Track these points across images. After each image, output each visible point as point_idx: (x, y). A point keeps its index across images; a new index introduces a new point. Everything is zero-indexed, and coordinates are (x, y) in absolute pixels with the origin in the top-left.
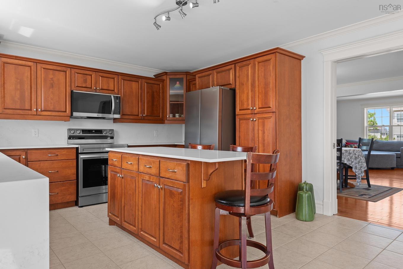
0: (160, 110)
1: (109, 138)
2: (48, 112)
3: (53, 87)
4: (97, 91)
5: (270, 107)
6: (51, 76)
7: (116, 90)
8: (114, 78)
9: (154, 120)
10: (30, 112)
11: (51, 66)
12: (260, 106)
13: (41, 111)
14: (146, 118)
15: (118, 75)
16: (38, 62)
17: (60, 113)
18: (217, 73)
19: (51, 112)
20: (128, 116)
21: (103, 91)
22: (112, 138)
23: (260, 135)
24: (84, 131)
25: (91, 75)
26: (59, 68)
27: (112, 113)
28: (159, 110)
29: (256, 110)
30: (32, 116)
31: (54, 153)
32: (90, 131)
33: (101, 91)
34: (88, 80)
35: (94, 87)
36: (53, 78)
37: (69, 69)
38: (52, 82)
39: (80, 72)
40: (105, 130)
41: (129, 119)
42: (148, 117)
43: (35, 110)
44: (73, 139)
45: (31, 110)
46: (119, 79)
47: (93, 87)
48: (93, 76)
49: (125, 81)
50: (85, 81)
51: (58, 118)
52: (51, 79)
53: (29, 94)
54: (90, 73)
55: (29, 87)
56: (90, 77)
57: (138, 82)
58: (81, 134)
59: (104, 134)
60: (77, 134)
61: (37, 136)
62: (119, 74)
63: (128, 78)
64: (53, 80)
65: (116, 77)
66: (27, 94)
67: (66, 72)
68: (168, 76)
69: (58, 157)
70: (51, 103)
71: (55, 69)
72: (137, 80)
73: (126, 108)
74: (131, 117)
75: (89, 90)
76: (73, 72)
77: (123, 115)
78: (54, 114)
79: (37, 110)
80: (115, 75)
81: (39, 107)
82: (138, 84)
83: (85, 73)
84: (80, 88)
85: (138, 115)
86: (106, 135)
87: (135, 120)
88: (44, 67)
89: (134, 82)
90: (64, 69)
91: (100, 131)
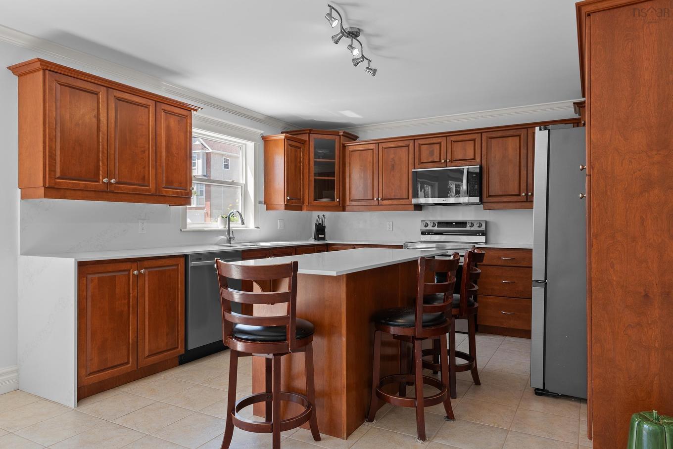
1: (480, 234)
2: (390, 201)
3: (394, 169)
4: (448, 164)
6: (392, 156)
7: (478, 158)
8: (474, 140)
10: (371, 203)
11: (392, 143)
13: (382, 199)
15: (481, 133)
16: (380, 142)
17: (402, 200)
19: (393, 201)
20: (499, 198)
21: (457, 163)
22: (484, 234)
24: (441, 224)
25: (440, 143)
26: (401, 144)
27: (465, 194)
32: (448, 224)
33: (454, 163)
34: (435, 151)
35: (443, 159)
36: (394, 158)
37: (413, 142)
38: (393, 163)
39: (425, 143)
40: (469, 221)
41: (502, 202)
44: (429, 234)
45: (373, 199)
46: (483, 139)
47: (441, 159)
48: (442, 143)
49: (493, 140)
50: (432, 153)
51: (401, 206)
52: (392, 159)
53: (372, 182)
54: (439, 140)
55: (372, 173)
56: (438, 146)
57: (519, 136)
58: (436, 228)
59: (468, 228)
60: (430, 228)
61: (391, 229)
62: (482, 131)
63: (499, 134)
64: (394, 161)
65: (477, 137)
66: (370, 181)
67: (408, 146)
70: (392, 190)
71: (396, 145)
72: (518, 132)
73: (495, 185)
74: (505, 199)
75: (436, 164)
76: (417, 145)
77: (490, 196)
78: (395, 202)
79: (378, 199)
80: (476, 135)
81: (381, 196)
82: (518, 141)
83: (432, 142)
84: (424, 164)
85: (519, 195)
86: (472, 229)
87: (514, 204)
88: (386, 146)
89: (510, 138)
90: (406, 143)
91: (463, 224)
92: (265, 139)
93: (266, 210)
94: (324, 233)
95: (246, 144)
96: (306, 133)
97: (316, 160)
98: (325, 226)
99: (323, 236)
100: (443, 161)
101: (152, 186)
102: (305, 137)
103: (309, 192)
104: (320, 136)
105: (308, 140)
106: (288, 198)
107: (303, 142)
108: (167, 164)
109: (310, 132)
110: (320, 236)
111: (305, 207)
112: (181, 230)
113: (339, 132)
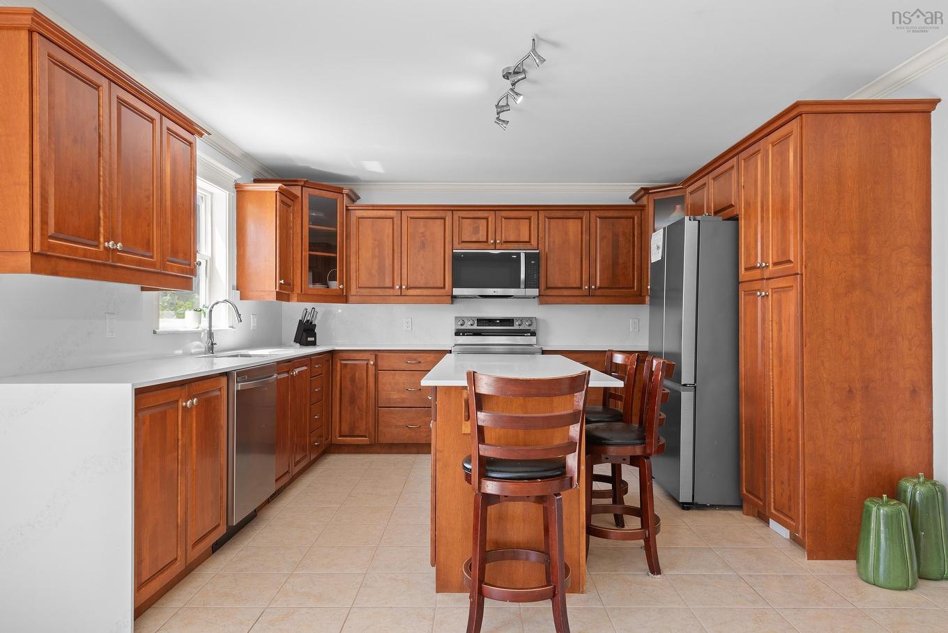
0: (634, 275)
1: (529, 334)
2: (418, 290)
3: (424, 247)
4: (498, 247)
5: (790, 261)
6: (422, 230)
7: (534, 242)
8: (529, 219)
9: (619, 296)
10: (390, 292)
11: (422, 212)
12: (775, 261)
13: (408, 288)
14: (598, 292)
15: (538, 211)
16: (404, 208)
17: (434, 290)
18: (714, 179)
19: (421, 290)
20: (558, 291)
21: (509, 245)
22: (533, 334)
23: (775, 334)
24: (481, 321)
25: (487, 219)
26: (434, 214)
27: (522, 285)
28: (631, 274)
29: (768, 271)
30: (395, 297)
31: (415, 359)
32: (491, 321)
33: (505, 246)
34: (481, 228)
35: (492, 239)
36: (424, 233)
37: (450, 213)
38: (423, 239)
39: (467, 216)
40: (518, 319)
41: (561, 296)
42: (603, 290)
43: (398, 287)
44: (463, 335)
45: (393, 287)
46: (540, 219)
47: (489, 239)
48: (490, 219)
49: (551, 220)
50: (476, 231)
51: (432, 298)
52: (422, 233)
53: (391, 263)
54: (485, 214)
55: (391, 251)
56: (484, 222)
57: (581, 218)
58: (475, 327)
59: (516, 327)
60: (467, 326)
61: (410, 329)
62: (539, 208)
63: (559, 214)
64: (424, 236)
65: (533, 215)
66: (388, 262)
67: (444, 219)
68: (651, 196)
69: (421, 364)
70: (422, 275)
71: (428, 216)
72: (580, 214)
73: (555, 275)
74: (566, 292)
75: (482, 245)
76: (456, 217)
77: (548, 288)
78: (426, 292)
79: (401, 287)
80: (532, 212)
81: (404, 282)
82: (580, 224)
83: (476, 216)
84: (467, 245)
85: (581, 288)
86: (521, 328)
87: (574, 299)
88: (412, 216)
89: (571, 220)
90: (441, 214)
91: (509, 321)
92: (239, 189)
93: (241, 299)
94: (314, 335)
95: (212, 194)
96: (298, 185)
97: (311, 226)
98: (315, 325)
99: (313, 339)
100: (492, 242)
101: (156, 257)
102: (296, 190)
103: (301, 274)
104: (317, 192)
105: (300, 196)
106: (282, 282)
107: (293, 197)
108: (172, 221)
109: (306, 185)
110: (309, 339)
111: (295, 296)
112: (155, 332)
113: (342, 189)
